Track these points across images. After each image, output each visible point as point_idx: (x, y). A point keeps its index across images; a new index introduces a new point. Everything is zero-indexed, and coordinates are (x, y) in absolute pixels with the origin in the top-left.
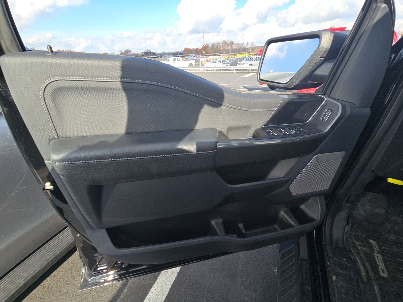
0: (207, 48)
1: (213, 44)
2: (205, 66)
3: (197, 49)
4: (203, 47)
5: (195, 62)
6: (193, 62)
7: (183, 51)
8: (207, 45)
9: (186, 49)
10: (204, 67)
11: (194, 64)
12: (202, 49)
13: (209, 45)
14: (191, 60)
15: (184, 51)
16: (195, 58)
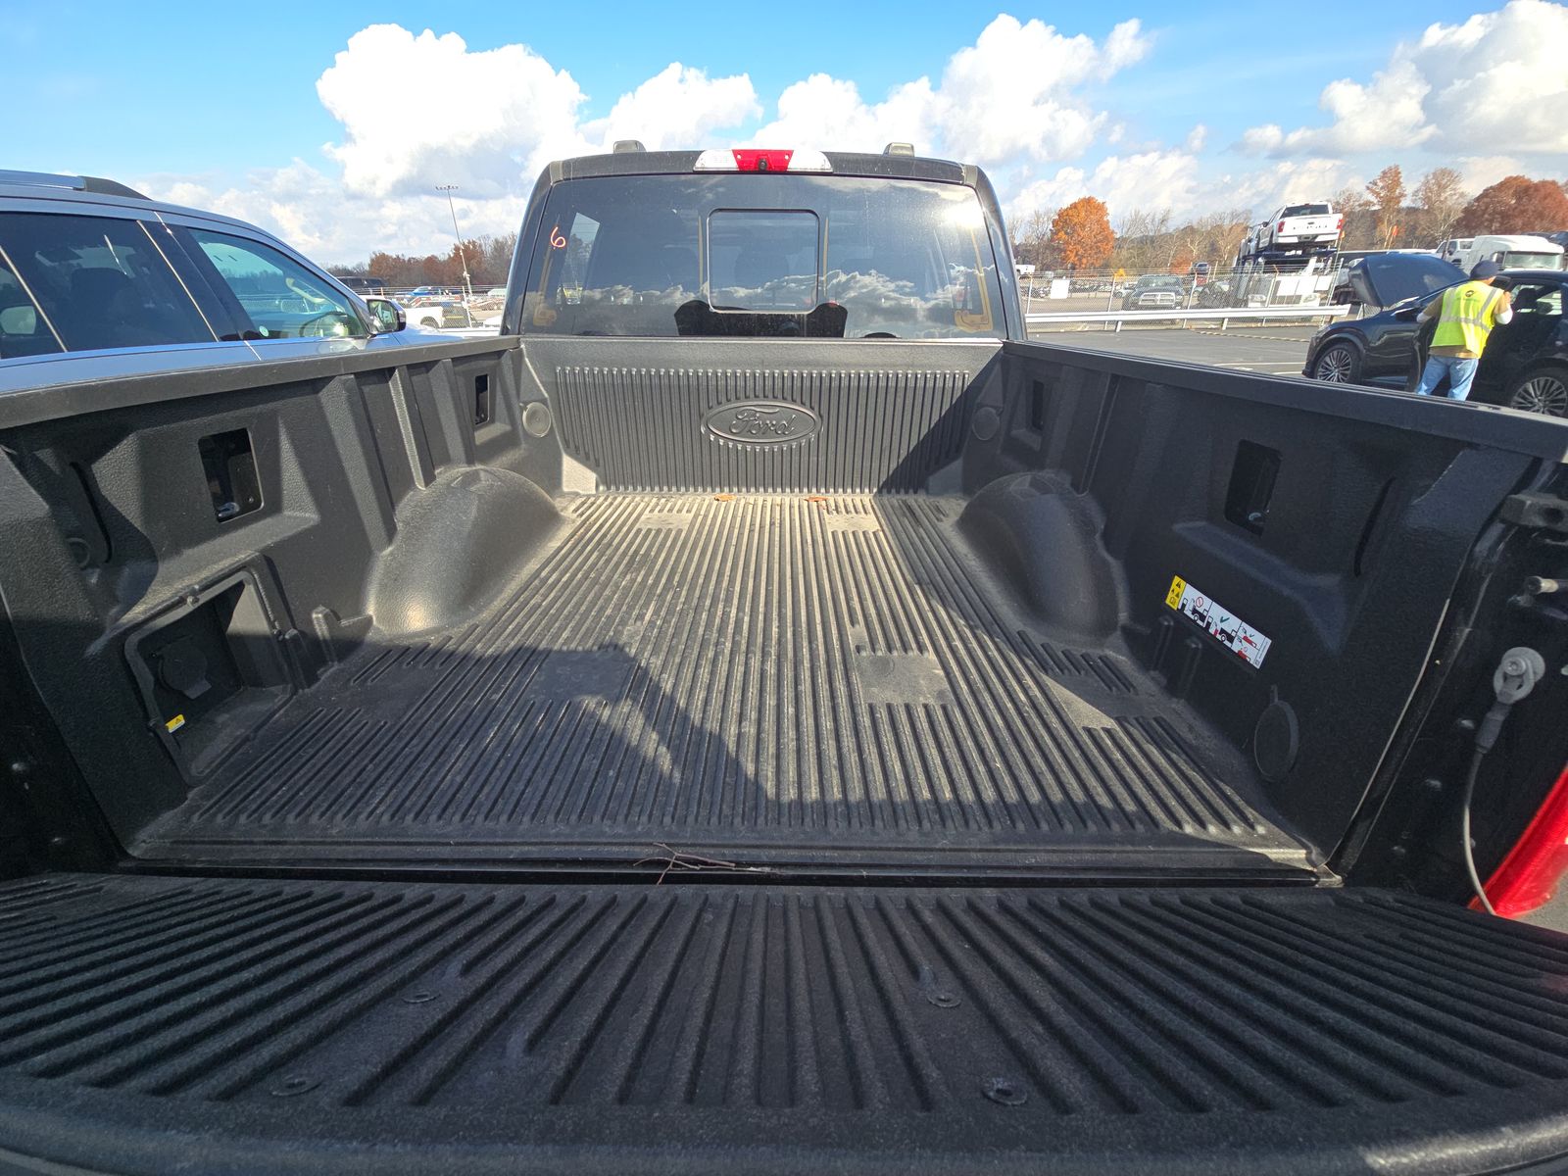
0: (474, 257)
1: (497, 241)
2: (487, 326)
3: (432, 260)
4: (457, 254)
5: (445, 313)
6: (437, 313)
7: (367, 268)
8: (474, 246)
9: (380, 261)
10: (480, 328)
11: (440, 319)
12: (455, 258)
13: (480, 246)
14: (423, 305)
15: (371, 266)
16: (441, 299)
